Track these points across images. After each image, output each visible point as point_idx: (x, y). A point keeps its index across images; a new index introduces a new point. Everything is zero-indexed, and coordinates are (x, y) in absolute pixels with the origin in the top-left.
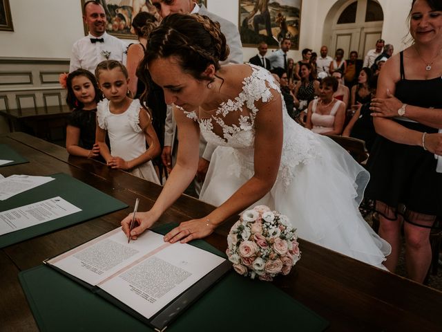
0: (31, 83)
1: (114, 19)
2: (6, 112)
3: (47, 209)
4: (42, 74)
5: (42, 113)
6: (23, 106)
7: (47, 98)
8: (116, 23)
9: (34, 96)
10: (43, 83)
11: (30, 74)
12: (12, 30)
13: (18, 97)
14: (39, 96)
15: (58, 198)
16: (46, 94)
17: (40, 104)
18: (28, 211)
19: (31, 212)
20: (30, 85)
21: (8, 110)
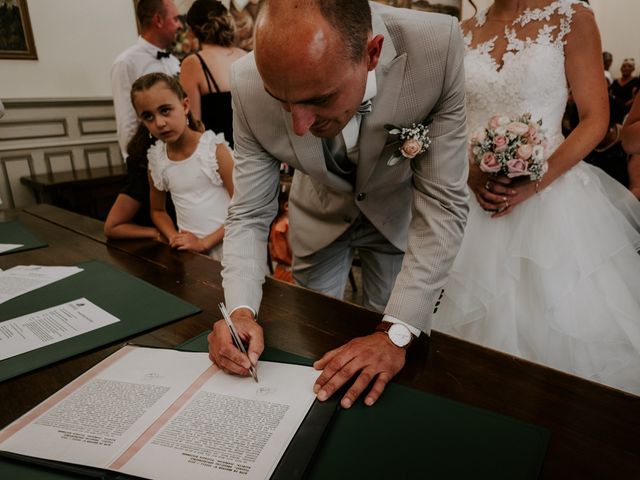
0: (65, 135)
1: (184, 35)
2: (30, 179)
3: (59, 321)
4: (81, 121)
5: (83, 177)
6: (55, 169)
7: (90, 156)
8: (187, 41)
9: (70, 153)
10: (83, 133)
11: (63, 122)
12: (35, 58)
13: (47, 157)
14: (78, 154)
15: (83, 300)
16: (89, 150)
17: (80, 165)
18: (27, 325)
19: (32, 326)
20: (65, 138)
21: (33, 176)
